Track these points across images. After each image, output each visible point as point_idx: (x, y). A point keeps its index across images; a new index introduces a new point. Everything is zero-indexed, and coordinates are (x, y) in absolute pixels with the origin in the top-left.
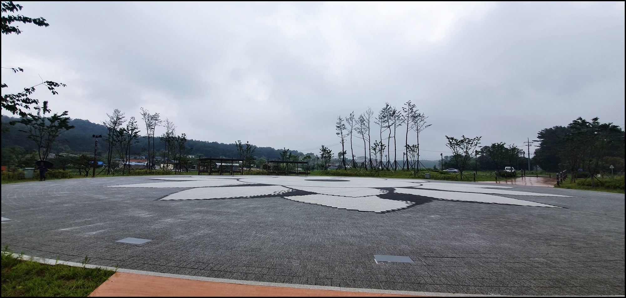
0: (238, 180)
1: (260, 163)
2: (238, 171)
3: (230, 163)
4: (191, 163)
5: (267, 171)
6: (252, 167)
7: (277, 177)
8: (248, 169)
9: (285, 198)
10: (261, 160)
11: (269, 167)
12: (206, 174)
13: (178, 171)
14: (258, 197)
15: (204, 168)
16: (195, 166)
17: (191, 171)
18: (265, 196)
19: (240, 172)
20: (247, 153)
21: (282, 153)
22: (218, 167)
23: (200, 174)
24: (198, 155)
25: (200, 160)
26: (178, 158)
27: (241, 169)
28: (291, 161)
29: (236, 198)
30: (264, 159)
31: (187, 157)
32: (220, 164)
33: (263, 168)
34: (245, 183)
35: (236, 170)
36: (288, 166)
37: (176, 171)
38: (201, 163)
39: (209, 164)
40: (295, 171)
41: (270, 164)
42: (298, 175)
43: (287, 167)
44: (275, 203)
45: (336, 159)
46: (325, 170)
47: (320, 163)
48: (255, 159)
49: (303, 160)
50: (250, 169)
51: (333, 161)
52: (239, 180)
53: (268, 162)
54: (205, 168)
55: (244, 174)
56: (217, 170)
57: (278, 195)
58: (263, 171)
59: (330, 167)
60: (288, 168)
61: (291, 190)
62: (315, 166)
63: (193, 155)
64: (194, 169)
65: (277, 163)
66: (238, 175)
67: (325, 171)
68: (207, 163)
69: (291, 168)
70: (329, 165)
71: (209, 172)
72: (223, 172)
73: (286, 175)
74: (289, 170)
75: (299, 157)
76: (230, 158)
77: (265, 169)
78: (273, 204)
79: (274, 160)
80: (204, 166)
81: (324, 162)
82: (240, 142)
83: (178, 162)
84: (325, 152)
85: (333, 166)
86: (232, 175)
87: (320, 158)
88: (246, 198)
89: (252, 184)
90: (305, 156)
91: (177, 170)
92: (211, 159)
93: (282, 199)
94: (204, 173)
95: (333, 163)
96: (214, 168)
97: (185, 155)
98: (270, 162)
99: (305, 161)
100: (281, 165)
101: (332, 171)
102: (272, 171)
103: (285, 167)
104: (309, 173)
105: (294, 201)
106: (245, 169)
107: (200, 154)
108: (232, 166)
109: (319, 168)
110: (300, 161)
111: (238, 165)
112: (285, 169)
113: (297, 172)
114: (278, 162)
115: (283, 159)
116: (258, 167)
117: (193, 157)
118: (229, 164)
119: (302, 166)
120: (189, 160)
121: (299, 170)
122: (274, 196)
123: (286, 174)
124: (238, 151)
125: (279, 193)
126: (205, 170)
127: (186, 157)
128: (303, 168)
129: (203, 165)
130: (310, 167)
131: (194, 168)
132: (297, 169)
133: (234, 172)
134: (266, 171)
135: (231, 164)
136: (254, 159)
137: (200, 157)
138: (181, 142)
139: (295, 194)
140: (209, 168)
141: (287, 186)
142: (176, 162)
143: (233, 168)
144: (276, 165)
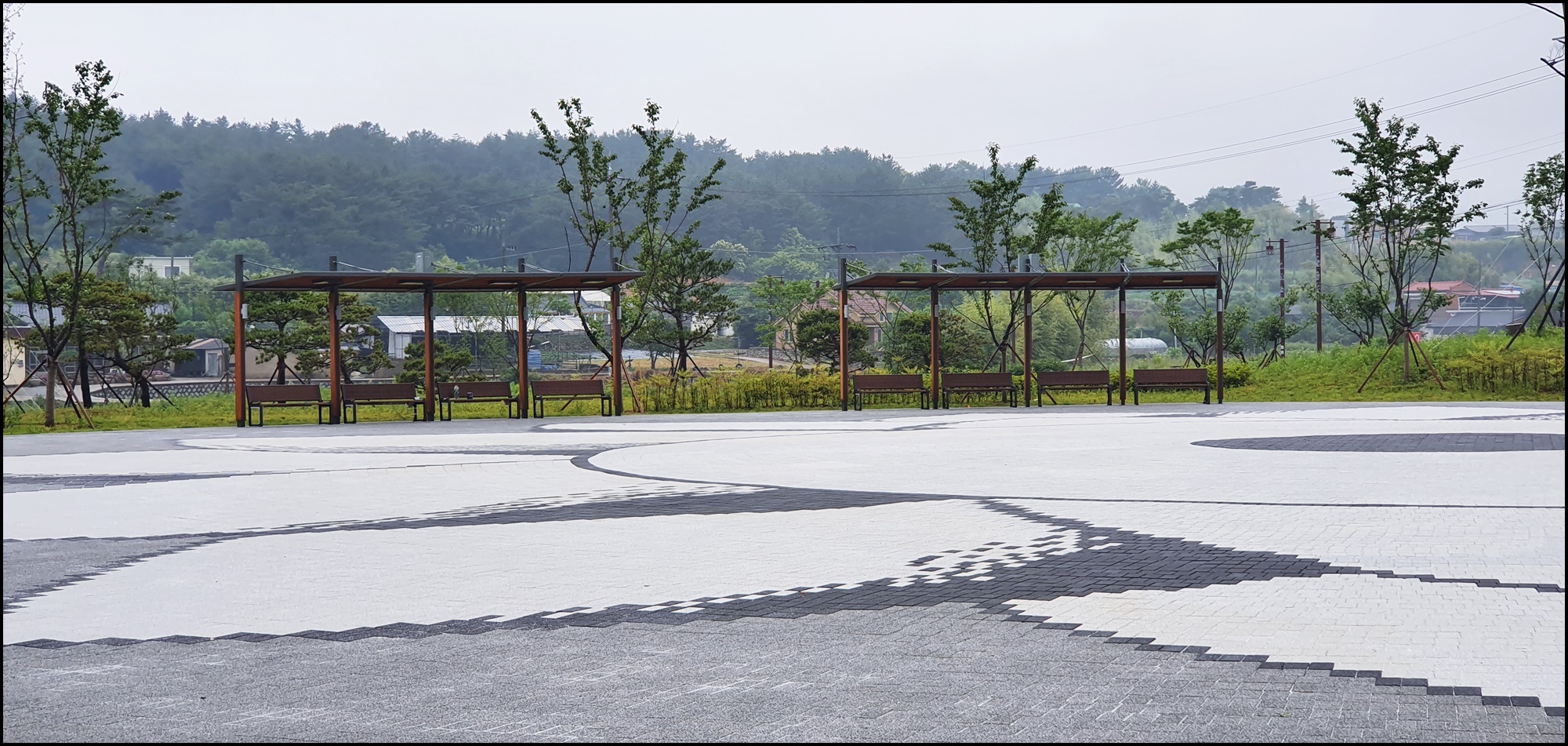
0: (581, 458)
1: (771, 297)
2: (575, 377)
3: (503, 315)
4: (169, 323)
5: (837, 377)
6: (701, 338)
7: (935, 426)
8: (663, 362)
9: (1018, 618)
10: (777, 269)
11: (857, 335)
12: (301, 413)
13: (70, 394)
14: (768, 605)
15: (281, 366)
16: (201, 352)
17: (172, 394)
18: (832, 599)
19: (593, 388)
20: (649, 208)
21: (973, 201)
22: (398, 350)
23: (255, 417)
24: (221, 256)
25: (246, 290)
26: (62, 280)
27: (600, 359)
28: (1058, 268)
29: (578, 619)
30: (804, 265)
31: (133, 271)
32: (417, 324)
33: (802, 346)
34: (651, 489)
35: (558, 377)
36: (1028, 320)
37: (50, 402)
38: (253, 317)
39: (324, 323)
40: (1095, 358)
41: (864, 308)
42: (1130, 396)
43: (1021, 329)
44: (930, 663)
45: (1498, 232)
46: (1392, 341)
47: (1341, 276)
48: (728, 267)
49: (1168, 258)
50: (684, 356)
51: (1470, 257)
52: (591, 460)
53: (845, 288)
54: (291, 360)
55: (627, 402)
56: (394, 380)
57: (958, 588)
58: (804, 373)
59: (1437, 317)
60: (1034, 333)
61: (1069, 543)
62: (1295, 310)
63: (179, 254)
64: (199, 372)
65: (927, 294)
66: (578, 413)
67: (1399, 350)
68: (307, 315)
69: (1064, 340)
70: (1429, 294)
71: (326, 394)
72: (447, 395)
73: (1013, 404)
74: (1045, 358)
75: (1131, 226)
76: (503, 263)
77: (815, 354)
78: (914, 664)
79: (894, 269)
80: (279, 346)
81: (1383, 267)
82: (575, 117)
83: (60, 319)
84: (1385, 169)
85: (1477, 302)
86: (530, 422)
87: (1340, 232)
88: (669, 614)
89: (710, 491)
90: (1193, 218)
91: (61, 394)
92: (334, 284)
93: (995, 627)
94: (282, 404)
95: (1471, 277)
96: (364, 358)
97: (115, 257)
98: (858, 286)
99: (1195, 261)
100: (968, 308)
101: (1463, 355)
102: (880, 370)
103: (1000, 327)
104: (1239, 381)
105: (1110, 638)
106: (636, 358)
107: (235, 243)
108: (522, 340)
109: (1329, 323)
110: (1143, 268)
111: (571, 324)
112: (1002, 347)
113: (1114, 368)
114: (935, 285)
115: (984, 254)
116: (750, 337)
117: (184, 266)
118: (493, 324)
119: (1170, 308)
120: (147, 301)
121: (1140, 355)
122: (920, 594)
123: (1013, 390)
124: (562, 200)
125: (964, 567)
126: (290, 381)
127: (122, 269)
128: (1175, 334)
129: (272, 337)
130: (1241, 317)
131: (191, 364)
132: (1114, 343)
133: (545, 389)
134: (832, 371)
135: (513, 324)
136: (712, 268)
137: (240, 262)
138: (73, 144)
139: (1112, 572)
140: (321, 364)
141: (1035, 507)
142: (42, 315)
143: (534, 353)
144: (916, 307)
